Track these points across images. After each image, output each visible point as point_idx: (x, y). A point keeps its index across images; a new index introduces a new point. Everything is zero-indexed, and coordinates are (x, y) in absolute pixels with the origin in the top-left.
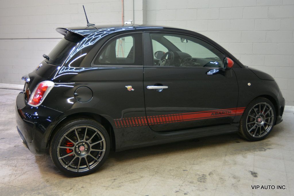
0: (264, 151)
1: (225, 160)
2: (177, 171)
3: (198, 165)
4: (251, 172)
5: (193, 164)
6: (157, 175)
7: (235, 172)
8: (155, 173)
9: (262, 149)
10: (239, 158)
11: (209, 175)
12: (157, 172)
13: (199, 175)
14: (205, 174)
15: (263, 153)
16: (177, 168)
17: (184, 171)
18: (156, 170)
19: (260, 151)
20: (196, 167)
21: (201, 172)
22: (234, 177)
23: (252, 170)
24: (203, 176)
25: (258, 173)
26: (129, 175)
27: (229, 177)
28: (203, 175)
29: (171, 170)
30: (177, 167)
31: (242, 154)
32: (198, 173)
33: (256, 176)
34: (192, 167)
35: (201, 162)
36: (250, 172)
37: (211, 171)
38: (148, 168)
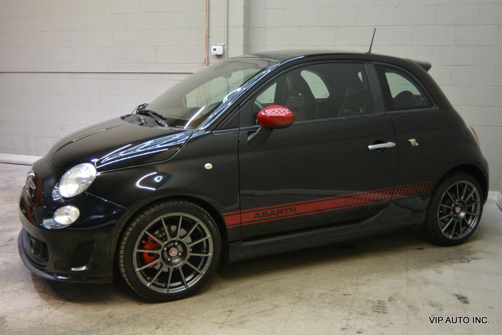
0: (467, 262)
1: (408, 277)
2: (333, 295)
3: (365, 286)
4: (456, 295)
5: (357, 284)
6: (301, 303)
7: (431, 296)
8: (296, 300)
9: (462, 259)
10: (430, 273)
11: (390, 301)
12: (300, 298)
13: (372, 302)
14: (381, 299)
15: (465, 265)
16: (332, 291)
17: (345, 295)
18: (297, 295)
19: (461, 262)
20: (364, 289)
21: (374, 296)
22: (432, 305)
23: (458, 293)
24: (380, 304)
25: (468, 296)
26: (253, 303)
27: (424, 304)
28: (379, 301)
29: (323, 294)
30: (332, 289)
31: (434, 268)
32: (370, 298)
33: (466, 302)
34: (356, 289)
35: (368, 280)
36: (456, 297)
37: (391, 295)
38: (283, 292)
